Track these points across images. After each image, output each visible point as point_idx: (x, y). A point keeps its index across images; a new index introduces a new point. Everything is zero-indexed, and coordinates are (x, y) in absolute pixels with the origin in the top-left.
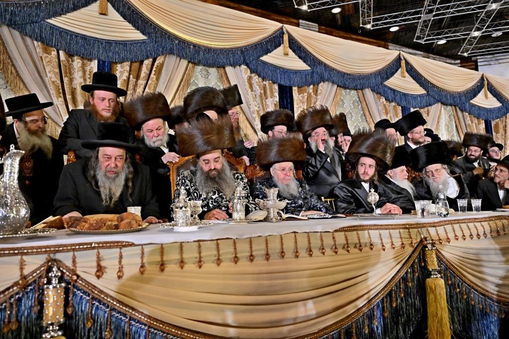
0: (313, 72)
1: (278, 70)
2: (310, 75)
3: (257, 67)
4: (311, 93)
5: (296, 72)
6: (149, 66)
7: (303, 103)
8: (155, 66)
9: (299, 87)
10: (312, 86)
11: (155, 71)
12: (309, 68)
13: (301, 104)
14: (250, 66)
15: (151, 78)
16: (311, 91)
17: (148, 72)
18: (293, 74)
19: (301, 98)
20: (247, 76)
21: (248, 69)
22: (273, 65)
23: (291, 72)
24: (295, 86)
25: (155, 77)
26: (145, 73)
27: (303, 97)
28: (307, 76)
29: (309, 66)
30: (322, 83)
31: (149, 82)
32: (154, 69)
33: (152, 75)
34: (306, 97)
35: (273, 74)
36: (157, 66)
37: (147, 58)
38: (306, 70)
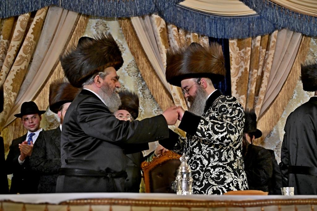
0: (260, 18)
1: (207, 18)
2: (255, 23)
3: (175, 15)
4: (258, 47)
5: (234, 19)
6: (25, 23)
7: (245, 61)
8: (34, 23)
9: (239, 40)
10: (259, 38)
11: (33, 29)
12: (255, 13)
13: (242, 62)
14: (165, 15)
15: (27, 37)
16: (258, 44)
17: (23, 31)
18: (230, 22)
19: (243, 55)
20: (159, 28)
21: (162, 19)
22: (199, 11)
23: (226, 20)
24: (233, 39)
25: (33, 36)
26: (19, 31)
27: (245, 53)
28: (251, 24)
29: (255, 10)
30: (276, 32)
31: (25, 43)
32: (32, 26)
33: (29, 34)
34: (249, 53)
35: (198, 24)
36: (36, 22)
37: (23, 12)
38: (249, 16)
